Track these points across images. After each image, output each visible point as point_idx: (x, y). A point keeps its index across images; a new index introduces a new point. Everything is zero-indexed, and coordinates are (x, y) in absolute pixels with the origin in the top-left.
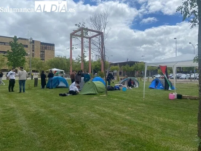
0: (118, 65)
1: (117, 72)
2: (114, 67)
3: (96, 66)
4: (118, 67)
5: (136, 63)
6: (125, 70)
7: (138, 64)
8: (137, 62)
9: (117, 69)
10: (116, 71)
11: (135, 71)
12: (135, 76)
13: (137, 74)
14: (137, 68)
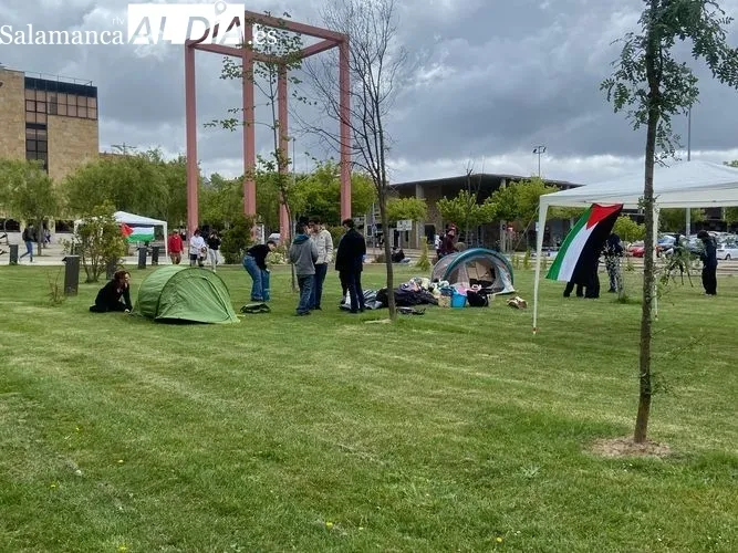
0: (419, 191)
1: (414, 227)
2: (396, 204)
3: (311, 198)
4: (418, 202)
5: (504, 185)
6: (451, 218)
7: (514, 191)
8: (508, 180)
9: (414, 216)
10: (410, 221)
11: (503, 222)
12: (503, 246)
13: (507, 235)
14: (508, 207)
